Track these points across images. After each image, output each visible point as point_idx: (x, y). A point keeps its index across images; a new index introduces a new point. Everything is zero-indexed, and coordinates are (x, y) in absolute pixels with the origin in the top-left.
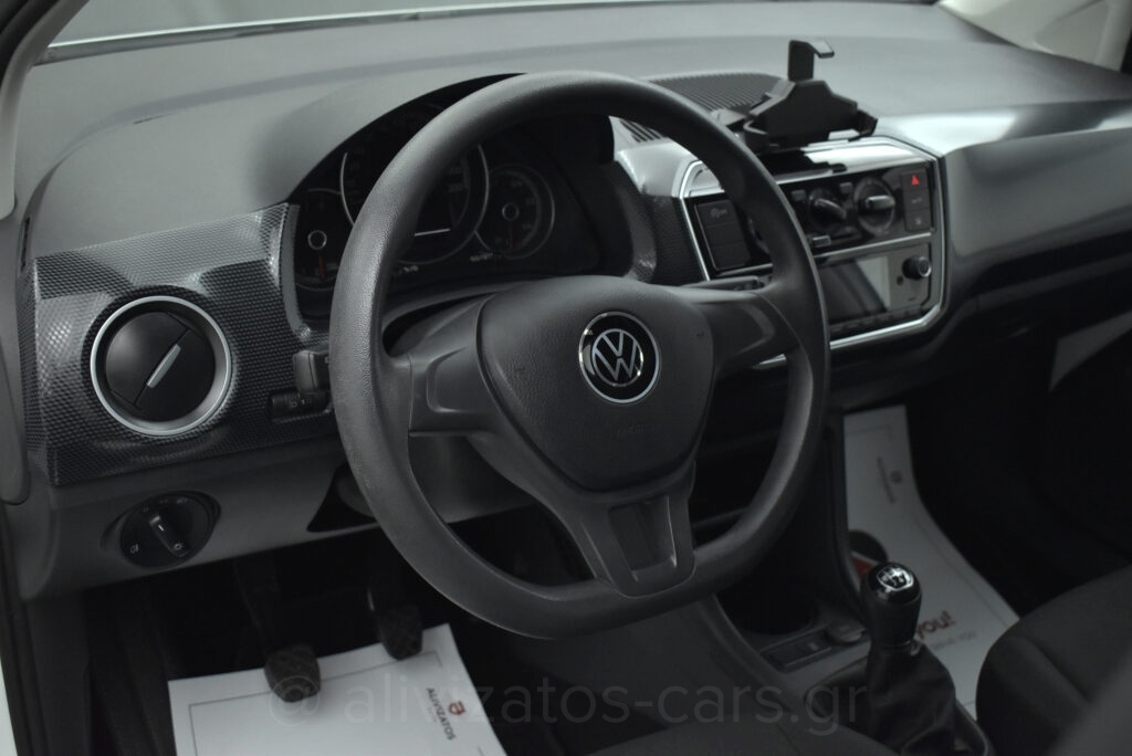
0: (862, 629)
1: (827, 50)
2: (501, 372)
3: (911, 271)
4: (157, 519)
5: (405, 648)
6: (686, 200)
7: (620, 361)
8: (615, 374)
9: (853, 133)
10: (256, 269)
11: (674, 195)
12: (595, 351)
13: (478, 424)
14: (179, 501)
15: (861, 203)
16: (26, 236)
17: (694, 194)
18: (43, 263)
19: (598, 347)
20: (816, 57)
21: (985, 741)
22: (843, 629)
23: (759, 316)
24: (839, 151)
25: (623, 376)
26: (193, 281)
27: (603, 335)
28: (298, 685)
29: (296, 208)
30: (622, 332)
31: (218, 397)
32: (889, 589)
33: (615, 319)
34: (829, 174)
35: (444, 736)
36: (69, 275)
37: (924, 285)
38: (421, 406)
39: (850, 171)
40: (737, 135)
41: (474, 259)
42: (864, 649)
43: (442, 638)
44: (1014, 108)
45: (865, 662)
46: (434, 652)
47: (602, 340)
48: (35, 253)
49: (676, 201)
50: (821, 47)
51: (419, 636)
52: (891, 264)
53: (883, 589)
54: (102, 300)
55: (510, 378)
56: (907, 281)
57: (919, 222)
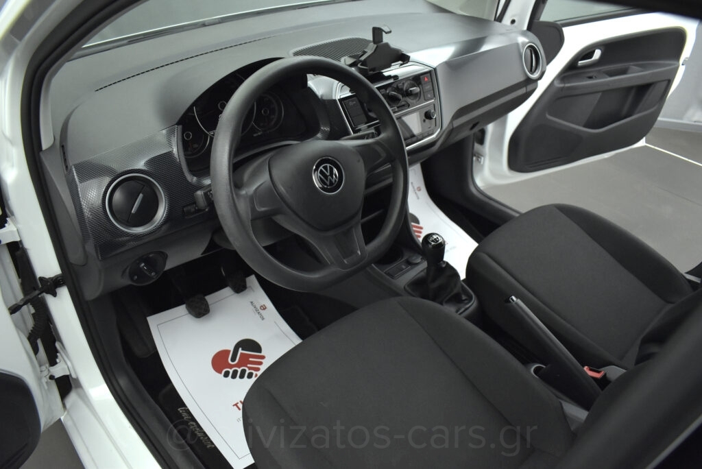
0: (421, 257)
1: (389, 30)
2: (282, 189)
3: (428, 116)
4: (143, 264)
5: (240, 288)
6: (339, 100)
7: (329, 177)
8: (328, 183)
9: (400, 62)
10: (169, 155)
11: (334, 98)
12: (319, 174)
13: (277, 212)
14: (151, 256)
15: (407, 91)
16: (64, 153)
17: (342, 97)
18: (77, 166)
19: (320, 173)
20: (384, 33)
21: (472, 293)
22: (414, 258)
23: (378, 148)
24: (396, 70)
25: (331, 183)
26: (141, 165)
27: (321, 168)
28: (200, 311)
29: (180, 127)
30: (328, 165)
31: (161, 213)
32: (433, 243)
33: (325, 160)
34: (392, 81)
35: (260, 319)
36: (90, 171)
37: (433, 120)
38: (253, 209)
39: (400, 78)
40: (353, 69)
41: (255, 135)
42: (425, 265)
43: (252, 281)
44: (455, 43)
45: (425, 271)
46: (250, 287)
47: (321, 170)
48: (71, 163)
49: (335, 100)
50: (386, 29)
51: (245, 282)
52: (420, 114)
53: (431, 244)
54: (107, 180)
55: (287, 192)
56: (427, 120)
57: (429, 96)
